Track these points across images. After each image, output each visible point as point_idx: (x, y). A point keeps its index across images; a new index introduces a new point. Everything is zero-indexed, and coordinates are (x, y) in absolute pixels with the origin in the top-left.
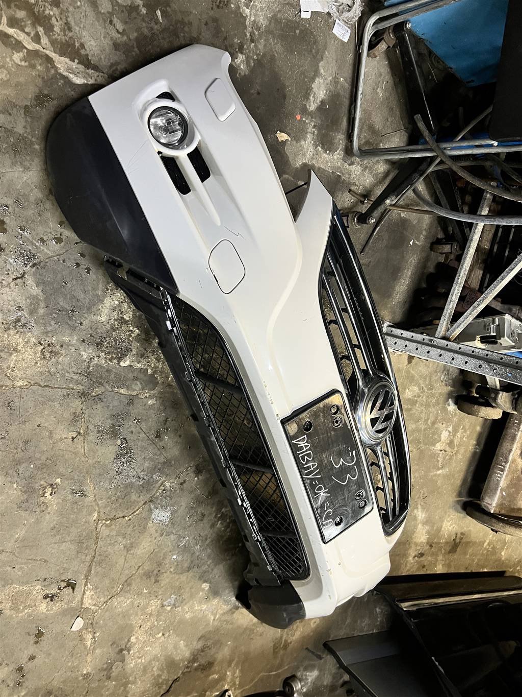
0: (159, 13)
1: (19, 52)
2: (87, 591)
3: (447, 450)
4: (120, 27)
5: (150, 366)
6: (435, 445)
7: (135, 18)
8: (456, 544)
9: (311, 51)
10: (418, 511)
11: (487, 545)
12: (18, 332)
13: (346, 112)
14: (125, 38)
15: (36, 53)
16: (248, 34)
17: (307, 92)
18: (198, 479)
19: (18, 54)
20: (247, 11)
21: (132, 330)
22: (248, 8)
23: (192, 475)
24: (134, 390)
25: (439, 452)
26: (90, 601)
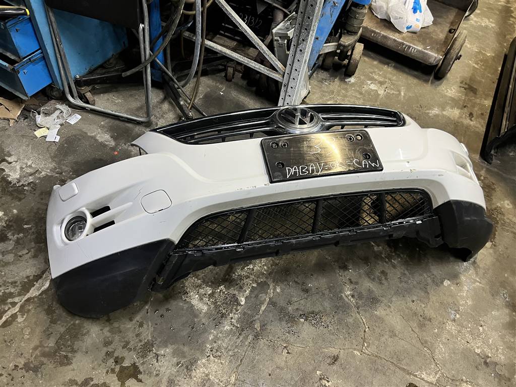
0: (25, 226)
1: (17, 317)
2: (421, 376)
3: (385, 86)
4: (25, 251)
5: (250, 284)
6: (379, 95)
7: (23, 241)
8: (470, 88)
9: (79, 139)
10: (431, 113)
11: (478, 65)
12: (195, 370)
13: (123, 123)
14: (32, 250)
15: (22, 307)
16: (57, 175)
17: (103, 145)
18: (351, 269)
19: (19, 318)
20: (43, 173)
21: (220, 291)
22: (41, 173)
23: (346, 272)
24: (265, 299)
25: (386, 92)
26: (431, 377)
